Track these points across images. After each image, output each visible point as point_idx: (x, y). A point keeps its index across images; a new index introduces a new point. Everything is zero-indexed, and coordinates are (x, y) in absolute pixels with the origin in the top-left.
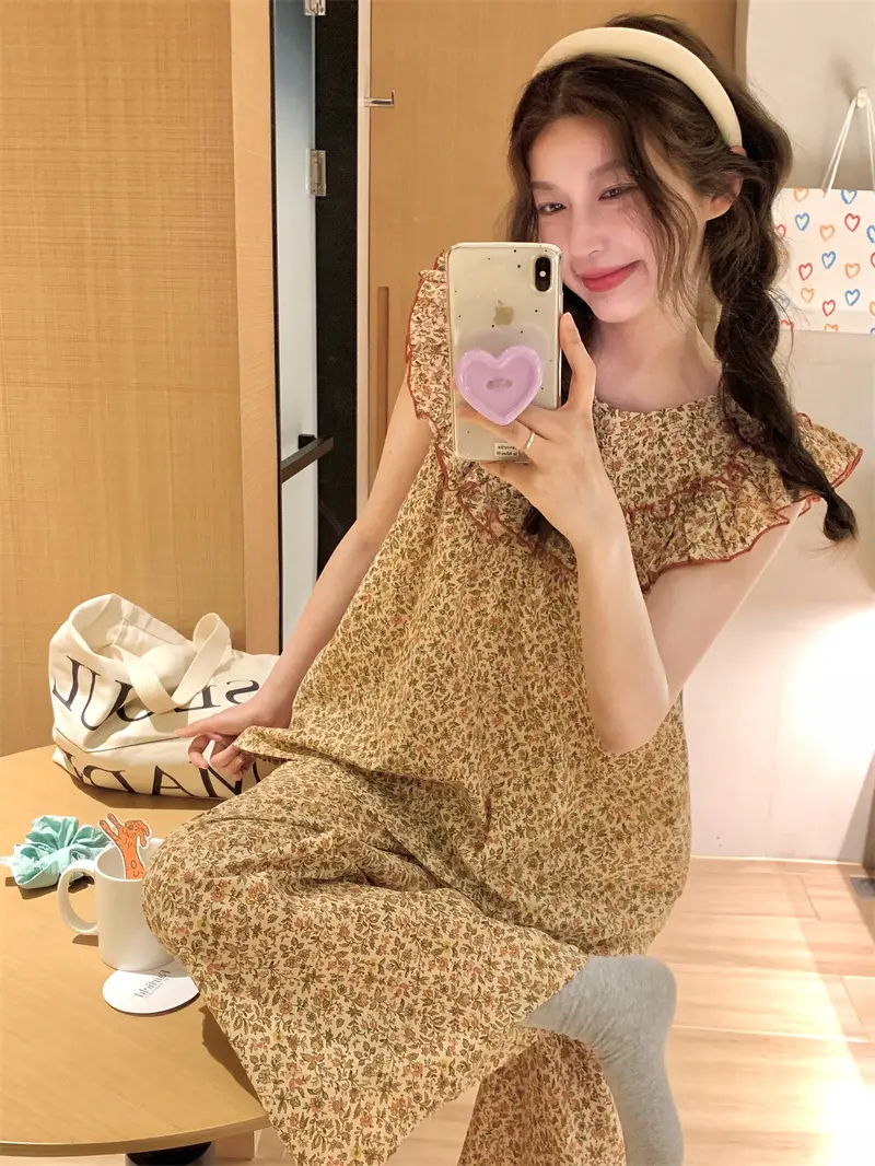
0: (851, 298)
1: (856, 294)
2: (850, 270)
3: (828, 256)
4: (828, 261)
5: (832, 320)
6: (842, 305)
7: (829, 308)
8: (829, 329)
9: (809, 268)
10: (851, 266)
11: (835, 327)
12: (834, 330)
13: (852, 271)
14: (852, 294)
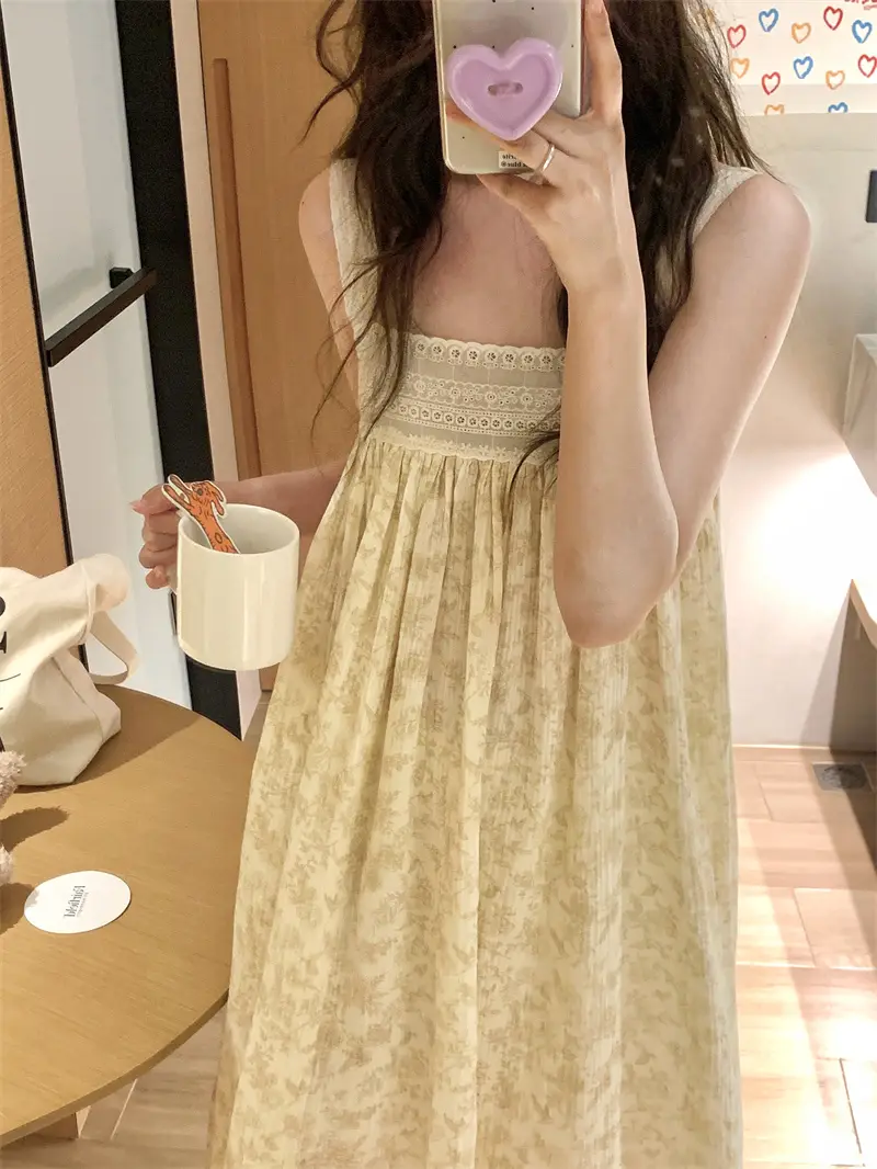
0: (802, 69)
1: (807, 63)
2: (797, 31)
3: (768, 15)
4: (768, 21)
5: (774, 99)
6: (789, 77)
7: (771, 83)
8: (771, 112)
9: (741, 30)
10: (799, 27)
11: (780, 108)
12: (778, 113)
13: (800, 34)
14: (802, 63)
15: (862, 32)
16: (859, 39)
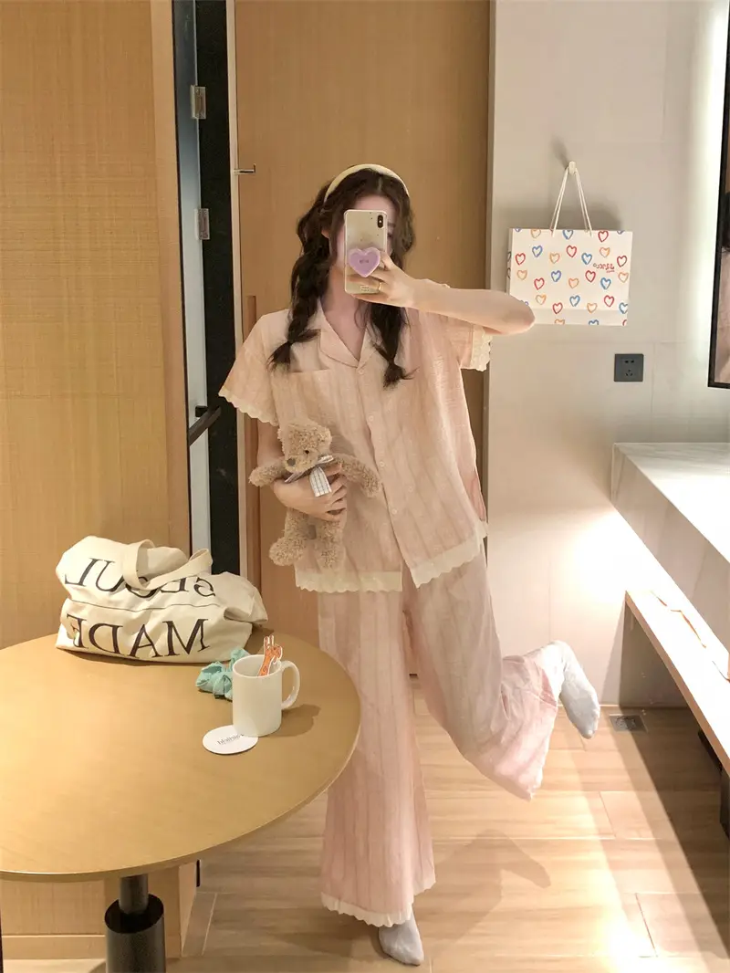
0: (574, 302)
1: (577, 299)
2: (572, 283)
3: (556, 274)
4: (556, 277)
5: (560, 316)
6: (567, 306)
7: (557, 308)
8: (558, 323)
9: (541, 281)
10: (573, 280)
11: (563, 321)
12: (561, 323)
15: (606, 284)
16: (604, 288)
